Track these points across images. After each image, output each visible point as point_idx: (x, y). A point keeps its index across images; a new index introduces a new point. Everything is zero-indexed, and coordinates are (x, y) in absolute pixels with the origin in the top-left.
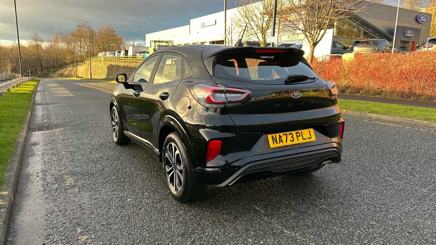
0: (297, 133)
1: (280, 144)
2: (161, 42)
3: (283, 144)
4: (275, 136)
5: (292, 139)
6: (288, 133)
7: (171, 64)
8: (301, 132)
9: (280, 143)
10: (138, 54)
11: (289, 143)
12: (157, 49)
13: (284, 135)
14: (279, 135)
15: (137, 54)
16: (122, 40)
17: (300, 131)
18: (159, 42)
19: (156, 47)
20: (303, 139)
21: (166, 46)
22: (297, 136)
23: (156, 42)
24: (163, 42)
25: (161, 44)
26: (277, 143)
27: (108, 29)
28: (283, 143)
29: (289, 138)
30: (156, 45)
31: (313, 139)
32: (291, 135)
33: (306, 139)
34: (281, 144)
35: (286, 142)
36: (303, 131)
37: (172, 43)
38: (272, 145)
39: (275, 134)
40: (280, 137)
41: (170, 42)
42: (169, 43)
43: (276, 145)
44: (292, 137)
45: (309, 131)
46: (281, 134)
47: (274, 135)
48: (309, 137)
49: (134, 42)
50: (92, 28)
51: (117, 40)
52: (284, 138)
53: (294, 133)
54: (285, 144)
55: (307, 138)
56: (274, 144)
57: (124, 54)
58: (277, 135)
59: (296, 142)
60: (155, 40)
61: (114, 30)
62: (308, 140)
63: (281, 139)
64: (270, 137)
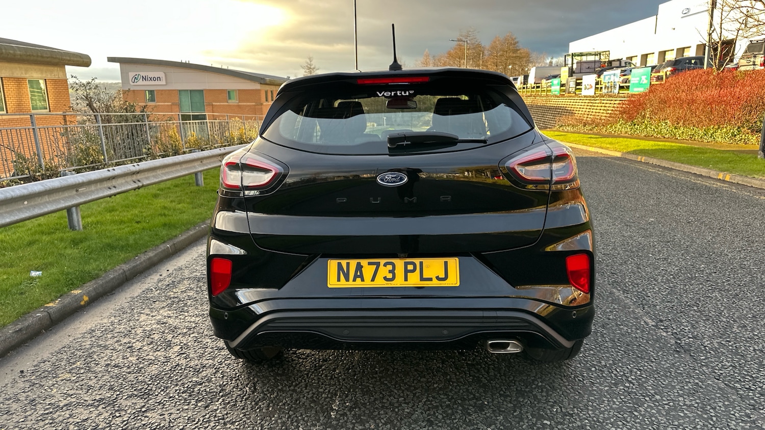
0: (406, 264)
1: (354, 283)
2: (587, 55)
3: (363, 283)
4: (348, 264)
5: (390, 276)
6: (382, 261)
7: (593, 94)
8: (421, 263)
9: (354, 280)
10: (545, 80)
11: (380, 282)
12: (576, 69)
13: (370, 264)
14: (359, 264)
15: (543, 80)
16: (531, 56)
17: (417, 261)
18: (581, 55)
19: (575, 66)
20: (422, 279)
21: (595, 62)
22: (407, 272)
23: (575, 56)
24: (590, 54)
25: (584, 59)
26: (347, 279)
27: (506, 39)
28: (363, 280)
29: (384, 271)
30: (575, 61)
31: (454, 280)
32: (390, 267)
33: (430, 279)
34: (358, 283)
35: (373, 280)
36: (427, 261)
37: (607, 56)
38: (333, 281)
39: (348, 261)
40: (359, 267)
41: (604, 53)
42: (601, 56)
43: (343, 284)
44: (392, 271)
45: (446, 263)
46: (364, 262)
47: (344, 262)
48: (442, 276)
49: (552, 59)
50: (479, 41)
51: (520, 58)
52: (368, 270)
53: (399, 263)
54: (368, 283)
55: (434, 279)
56: (339, 280)
57: (523, 81)
58: (353, 263)
59: (399, 282)
60: (573, 52)
61: (516, 40)
62: (435, 283)
63: (361, 273)
64: (333, 264)
